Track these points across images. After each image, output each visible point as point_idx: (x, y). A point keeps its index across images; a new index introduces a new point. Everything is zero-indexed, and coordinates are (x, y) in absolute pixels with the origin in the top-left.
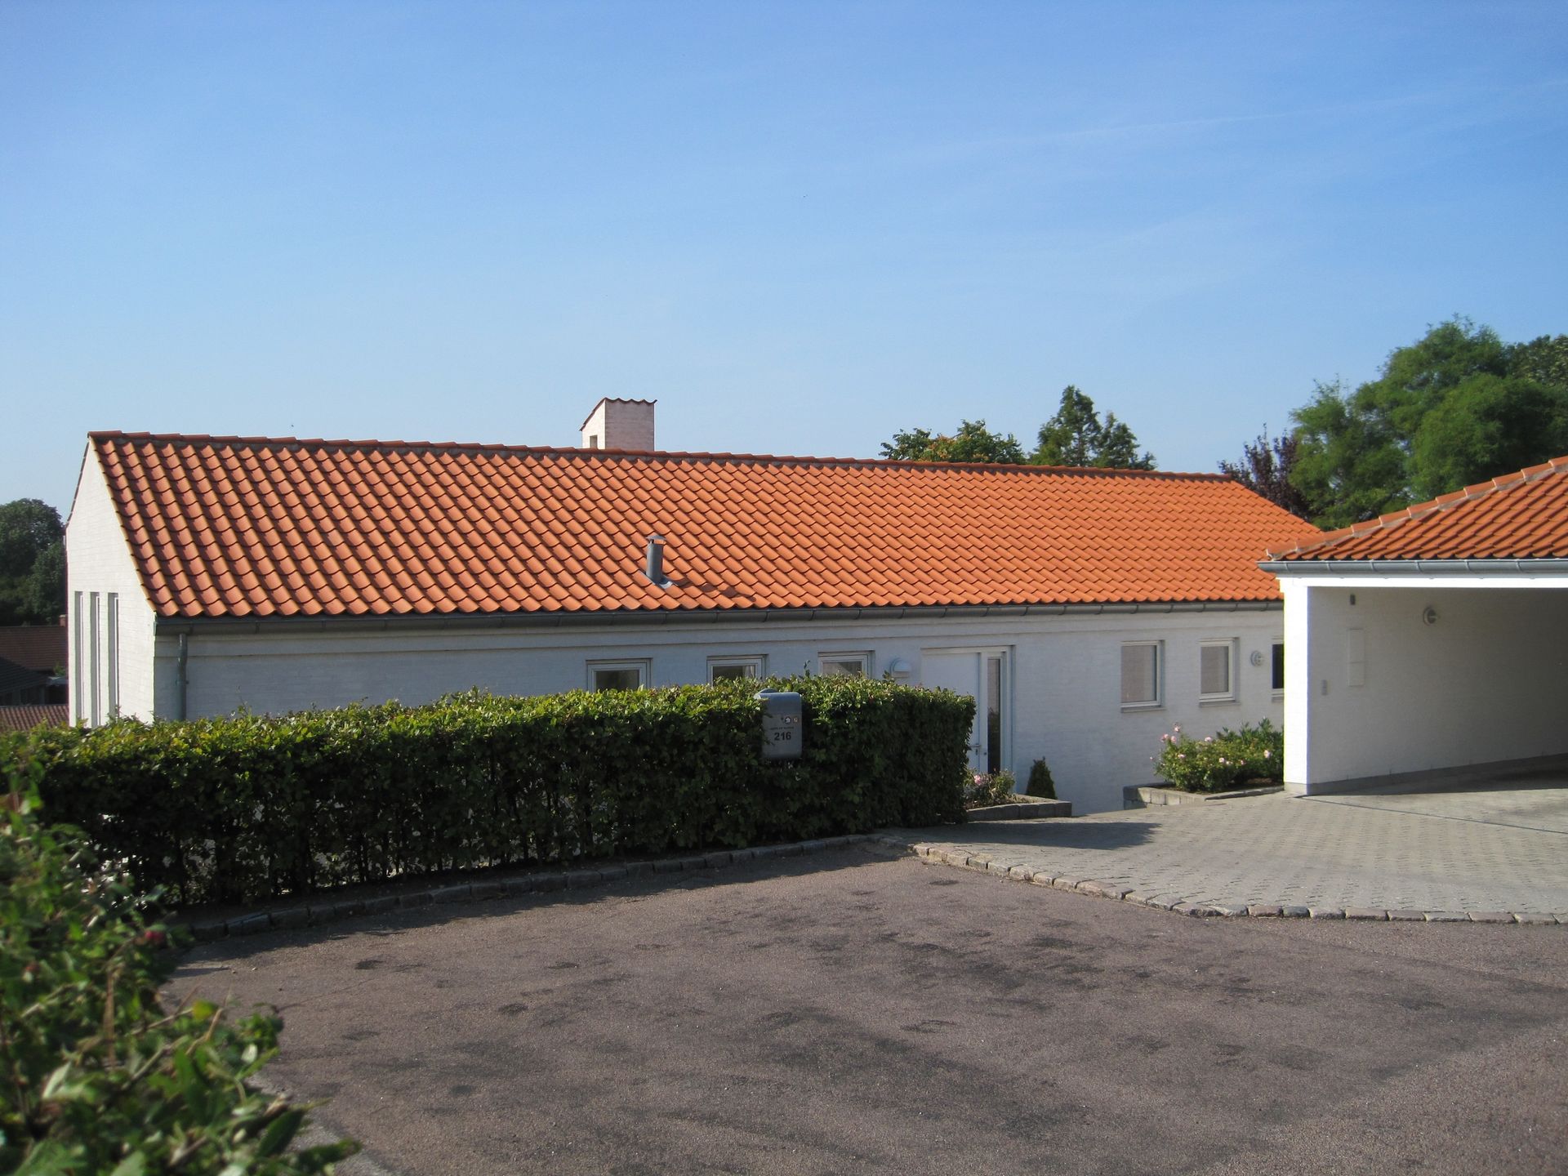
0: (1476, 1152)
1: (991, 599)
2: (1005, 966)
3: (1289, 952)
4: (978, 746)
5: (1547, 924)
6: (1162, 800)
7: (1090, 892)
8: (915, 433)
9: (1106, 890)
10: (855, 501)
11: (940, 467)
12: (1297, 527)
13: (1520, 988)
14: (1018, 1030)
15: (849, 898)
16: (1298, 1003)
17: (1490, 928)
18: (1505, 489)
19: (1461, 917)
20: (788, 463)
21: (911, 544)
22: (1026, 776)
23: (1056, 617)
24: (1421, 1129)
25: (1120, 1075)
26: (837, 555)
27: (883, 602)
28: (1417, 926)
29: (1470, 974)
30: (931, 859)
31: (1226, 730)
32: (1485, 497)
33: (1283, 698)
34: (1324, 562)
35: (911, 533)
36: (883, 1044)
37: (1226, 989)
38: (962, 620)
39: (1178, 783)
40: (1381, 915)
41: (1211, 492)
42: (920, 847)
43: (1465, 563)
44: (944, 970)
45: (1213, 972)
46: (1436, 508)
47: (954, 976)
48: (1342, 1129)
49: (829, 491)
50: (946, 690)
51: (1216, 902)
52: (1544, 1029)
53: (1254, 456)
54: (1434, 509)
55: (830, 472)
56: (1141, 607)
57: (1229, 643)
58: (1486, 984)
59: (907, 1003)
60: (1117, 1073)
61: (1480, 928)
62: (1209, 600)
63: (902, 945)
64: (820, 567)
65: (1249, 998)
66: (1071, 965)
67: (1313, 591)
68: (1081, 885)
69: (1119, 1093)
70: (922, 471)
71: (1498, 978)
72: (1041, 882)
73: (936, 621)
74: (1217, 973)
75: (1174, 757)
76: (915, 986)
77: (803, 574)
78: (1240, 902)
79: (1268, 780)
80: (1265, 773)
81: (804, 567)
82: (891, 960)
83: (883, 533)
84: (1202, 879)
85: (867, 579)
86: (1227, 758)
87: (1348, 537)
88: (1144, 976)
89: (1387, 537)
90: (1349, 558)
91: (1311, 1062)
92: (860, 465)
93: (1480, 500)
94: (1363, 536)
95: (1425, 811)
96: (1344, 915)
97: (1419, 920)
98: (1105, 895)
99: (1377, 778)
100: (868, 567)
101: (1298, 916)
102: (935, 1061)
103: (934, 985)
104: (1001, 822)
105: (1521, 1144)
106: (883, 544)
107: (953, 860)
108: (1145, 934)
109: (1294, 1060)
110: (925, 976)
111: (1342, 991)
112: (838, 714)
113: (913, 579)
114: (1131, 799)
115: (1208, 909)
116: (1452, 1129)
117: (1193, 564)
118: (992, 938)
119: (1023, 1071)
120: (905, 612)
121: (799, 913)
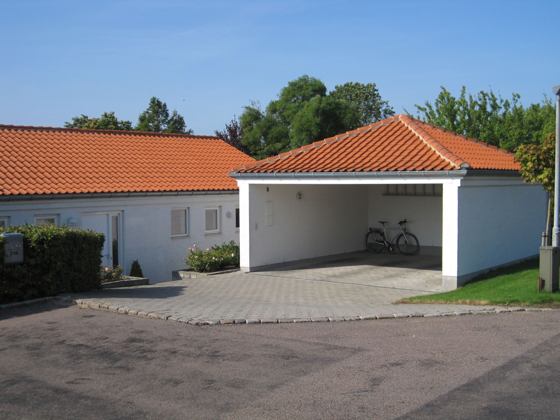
0: (308, 417)
1: (113, 190)
2: (114, 352)
3: (236, 338)
4: (108, 256)
5: (341, 321)
6: (188, 276)
7: (153, 317)
8: (82, 117)
9: (159, 316)
10: (52, 146)
11: (91, 132)
12: (247, 159)
13: (329, 348)
14: (118, 380)
15: (45, 325)
16: (239, 360)
17: (318, 324)
18: (329, 143)
19: (308, 320)
20: (21, 129)
21: (77, 166)
22: (130, 268)
23: (142, 198)
24: (286, 409)
25: (161, 397)
26: (43, 171)
27: (64, 192)
28: (290, 325)
29: (310, 343)
30: (83, 306)
31: (216, 246)
32: (321, 147)
33: (239, 231)
34: (256, 174)
35: (77, 161)
36: (57, 390)
37: (209, 356)
38: (100, 199)
39: (195, 269)
40: (276, 321)
41: (210, 143)
42: (79, 301)
43: (312, 174)
44: (86, 355)
45: (204, 349)
46: (302, 151)
47: (91, 358)
48: (255, 412)
49: (39, 142)
50: (92, 231)
51: (207, 319)
52: (338, 364)
53: (230, 129)
54: (300, 151)
55: (40, 133)
56: (179, 193)
57: (218, 209)
58: (316, 347)
59: (69, 371)
60: (160, 396)
61: (315, 324)
62: (209, 190)
63: (68, 345)
64: (35, 176)
65: (219, 359)
66: (143, 350)
67: (251, 185)
68: (149, 315)
69: (161, 405)
70: (83, 133)
71: (321, 344)
72: (132, 314)
73: (88, 200)
74: (206, 349)
75: (193, 257)
76: (73, 363)
77: (27, 179)
78: (217, 318)
79: (234, 266)
80: (232, 263)
81: (27, 176)
82: (62, 352)
83: (64, 161)
84: (202, 309)
85: (57, 181)
86: (216, 257)
87: (266, 163)
88: (174, 352)
89: (282, 163)
90: (266, 172)
91: (243, 385)
92: (54, 130)
93: (319, 148)
94: (272, 163)
95: (297, 277)
96: (260, 322)
97: (291, 322)
98: (159, 318)
99: (278, 264)
100: (57, 176)
101: (241, 323)
102: (80, 396)
103: (81, 362)
104: (118, 288)
105: (326, 412)
106: (64, 166)
107: (93, 306)
108: (176, 334)
109: (236, 385)
110: (77, 359)
111: (257, 354)
112: (40, 242)
113: (78, 181)
114: (176, 276)
115: (203, 322)
116: (299, 408)
117: (202, 174)
118: (109, 339)
119: (120, 398)
120: (74, 196)
121: (21, 334)
